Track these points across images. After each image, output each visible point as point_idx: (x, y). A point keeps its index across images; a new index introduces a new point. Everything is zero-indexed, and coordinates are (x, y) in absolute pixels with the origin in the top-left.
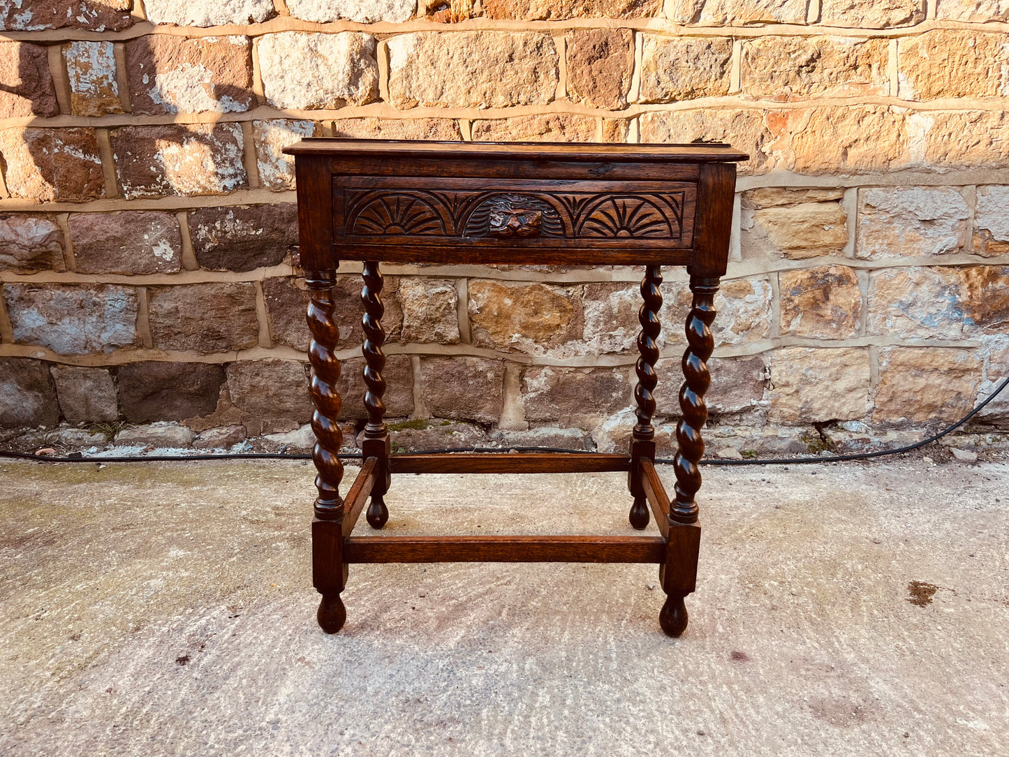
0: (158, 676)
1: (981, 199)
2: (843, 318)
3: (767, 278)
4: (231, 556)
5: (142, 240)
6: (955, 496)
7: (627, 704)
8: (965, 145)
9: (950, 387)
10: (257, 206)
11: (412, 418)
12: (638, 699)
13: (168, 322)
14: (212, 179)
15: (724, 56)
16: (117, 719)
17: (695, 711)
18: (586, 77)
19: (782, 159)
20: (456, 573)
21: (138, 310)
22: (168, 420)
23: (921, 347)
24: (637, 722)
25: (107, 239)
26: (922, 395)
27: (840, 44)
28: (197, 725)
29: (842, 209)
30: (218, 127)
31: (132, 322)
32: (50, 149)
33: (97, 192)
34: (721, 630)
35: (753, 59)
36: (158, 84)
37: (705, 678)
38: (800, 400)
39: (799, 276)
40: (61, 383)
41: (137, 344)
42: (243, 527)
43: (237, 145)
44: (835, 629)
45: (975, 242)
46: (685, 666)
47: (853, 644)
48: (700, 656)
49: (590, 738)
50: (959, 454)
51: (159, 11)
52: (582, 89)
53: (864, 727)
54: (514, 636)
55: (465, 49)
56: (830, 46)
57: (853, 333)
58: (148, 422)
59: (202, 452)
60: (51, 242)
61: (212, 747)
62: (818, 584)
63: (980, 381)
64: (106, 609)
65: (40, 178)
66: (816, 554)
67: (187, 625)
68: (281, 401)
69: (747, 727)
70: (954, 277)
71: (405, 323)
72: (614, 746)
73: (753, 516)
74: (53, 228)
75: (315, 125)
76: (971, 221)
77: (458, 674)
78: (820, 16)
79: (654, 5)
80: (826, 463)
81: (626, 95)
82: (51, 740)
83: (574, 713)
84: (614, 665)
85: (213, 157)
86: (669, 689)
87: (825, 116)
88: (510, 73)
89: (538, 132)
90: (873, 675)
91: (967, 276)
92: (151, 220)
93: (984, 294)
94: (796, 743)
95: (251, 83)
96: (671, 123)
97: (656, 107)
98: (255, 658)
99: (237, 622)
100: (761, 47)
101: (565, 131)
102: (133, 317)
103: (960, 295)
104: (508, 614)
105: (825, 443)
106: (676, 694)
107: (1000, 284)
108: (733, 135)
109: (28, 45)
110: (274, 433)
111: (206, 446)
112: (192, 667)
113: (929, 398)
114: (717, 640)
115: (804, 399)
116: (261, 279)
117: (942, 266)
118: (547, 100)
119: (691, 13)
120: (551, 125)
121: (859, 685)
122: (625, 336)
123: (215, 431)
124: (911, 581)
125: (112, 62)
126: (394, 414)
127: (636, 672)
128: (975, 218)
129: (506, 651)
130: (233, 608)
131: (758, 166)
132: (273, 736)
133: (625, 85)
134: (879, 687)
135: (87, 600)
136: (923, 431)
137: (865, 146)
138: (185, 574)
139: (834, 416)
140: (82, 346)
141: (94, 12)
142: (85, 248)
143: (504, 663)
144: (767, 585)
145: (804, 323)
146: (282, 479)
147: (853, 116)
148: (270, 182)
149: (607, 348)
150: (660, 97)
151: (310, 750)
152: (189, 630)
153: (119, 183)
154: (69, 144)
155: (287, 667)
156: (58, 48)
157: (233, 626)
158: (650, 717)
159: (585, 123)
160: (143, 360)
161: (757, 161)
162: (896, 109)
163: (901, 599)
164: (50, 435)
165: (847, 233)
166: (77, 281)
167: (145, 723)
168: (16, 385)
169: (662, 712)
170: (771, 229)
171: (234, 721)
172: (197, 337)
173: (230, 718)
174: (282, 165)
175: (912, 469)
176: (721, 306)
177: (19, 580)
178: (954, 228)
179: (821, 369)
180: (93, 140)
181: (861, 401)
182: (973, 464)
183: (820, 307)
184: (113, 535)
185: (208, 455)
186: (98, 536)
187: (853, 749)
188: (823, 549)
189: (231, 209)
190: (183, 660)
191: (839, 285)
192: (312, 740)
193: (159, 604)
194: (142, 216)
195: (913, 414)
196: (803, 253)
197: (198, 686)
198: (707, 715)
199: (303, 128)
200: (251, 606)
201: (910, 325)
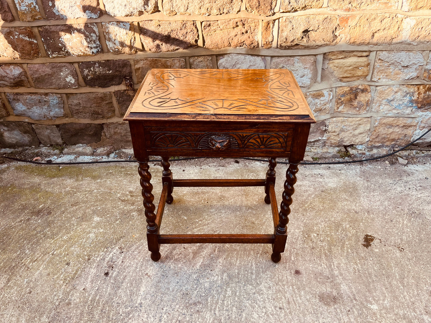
0: (99, 282)
2: (362, 106)
3: (331, 90)
4: (117, 221)
5: (60, 75)
7: (257, 295)
8: (429, 32)
9: (402, 132)
10: (108, 60)
12: (261, 293)
13: (77, 108)
14: (87, 49)
17: (279, 298)
18: (255, 0)
19: (344, 38)
20: (199, 228)
21: (64, 103)
22: (83, 144)
23: (393, 117)
24: (260, 303)
25: (46, 75)
26: (390, 135)
28: (115, 305)
29: (368, 60)
30: (86, 26)
31: (62, 108)
32: (13, 36)
33: (37, 55)
34: (293, 259)
36: (56, 6)
37: (285, 283)
38: (339, 138)
39: (345, 89)
40: (37, 131)
41: (65, 116)
42: (119, 203)
43: (96, 34)
44: (333, 259)
45: (424, 75)
46: (278, 277)
47: (339, 266)
48: (284, 272)
49: (244, 310)
50: (400, 160)
52: (253, 6)
53: (336, 306)
54: (220, 263)
57: (365, 112)
58: (75, 144)
59: (98, 158)
60: (22, 76)
61: (121, 315)
62: (331, 235)
63: (416, 130)
64: (76, 249)
65: (12, 49)
66: (333, 219)
67: (106, 257)
68: (127, 138)
69: (296, 305)
70: (412, 89)
72: (251, 314)
73: (312, 196)
74: (21, 70)
75: (130, 24)
76: (424, 66)
77: (200, 282)
80: (346, 164)
81: (274, 9)
83: (239, 299)
84: (254, 277)
85: (86, 39)
86: (272, 288)
87: (366, 19)
89: (232, 27)
90: (343, 282)
91: (418, 89)
92: (63, 67)
93: (424, 96)
94: (311, 313)
95: (98, 4)
96: (294, 22)
97: (288, 14)
98: (131, 274)
99: (123, 255)
101: (245, 26)
102: (62, 106)
103: (414, 97)
104: (218, 251)
105: (347, 154)
106: (274, 290)
108: (322, 28)
110: (125, 149)
111: (99, 155)
112: (110, 277)
113: (393, 136)
114: (291, 264)
115: (341, 137)
116: (113, 91)
117: (408, 85)
118: (236, 11)
120: (238, 24)
121: (336, 286)
123: (102, 149)
124: (365, 234)
127: (261, 280)
128: (426, 65)
129: (217, 270)
131: (333, 41)
132: (140, 310)
133: (274, 4)
134: (344, 288)
135: (69, 245)
136: (388, 149)
137: (383, 32)
138: (102, 230)
139: (352, 143)
140: (43, 117)
142: (36, 79)
143: (216, 276)
144: (312, 236)
145: (344, 108)
146: (131, 174)
147: (379, 19)
150: (290, 10)
151: (153, 317)
152: (107, 259)
153: (46, 51)
154: (21, 34)
155: (142, 278)
158: (264, 301)
159: (254, 22)
160: (69, 122)
161: (332, 39)
162: (399, 16)
163: (360, 243)
164: (37, 150)
165: (369, 71)
166: (36, 92)
167: (98, 304)
168: (19, 132)
169: (268, 299)
170: (335, 69)
171: (127, 303)
172: (90, 114)
173: (126, 302)
174: (117, 42)
175: (380, 167)
176: (310, 102)
177: (42, 234)
178: (416, 69)
179: (350, 126)
180: (32, 33)
181: (364, 137)
182: (405, 165)
183: (353, 102)
184: (72, 209)
185: (101, 161)
186: (67, 209)
187: (330, 316)
188: (336, 216)
189: (97, 62)
190: (107, 274)
191: (362, 93)
192: (153, 312)
193: (95, 247)
194: (59, 65)
195: (385, 142)
196: (348, 79)
197: (113, 287)
198: (283, 300)
199: (125, 26)
200: (127, 247)
201: (390, 108)
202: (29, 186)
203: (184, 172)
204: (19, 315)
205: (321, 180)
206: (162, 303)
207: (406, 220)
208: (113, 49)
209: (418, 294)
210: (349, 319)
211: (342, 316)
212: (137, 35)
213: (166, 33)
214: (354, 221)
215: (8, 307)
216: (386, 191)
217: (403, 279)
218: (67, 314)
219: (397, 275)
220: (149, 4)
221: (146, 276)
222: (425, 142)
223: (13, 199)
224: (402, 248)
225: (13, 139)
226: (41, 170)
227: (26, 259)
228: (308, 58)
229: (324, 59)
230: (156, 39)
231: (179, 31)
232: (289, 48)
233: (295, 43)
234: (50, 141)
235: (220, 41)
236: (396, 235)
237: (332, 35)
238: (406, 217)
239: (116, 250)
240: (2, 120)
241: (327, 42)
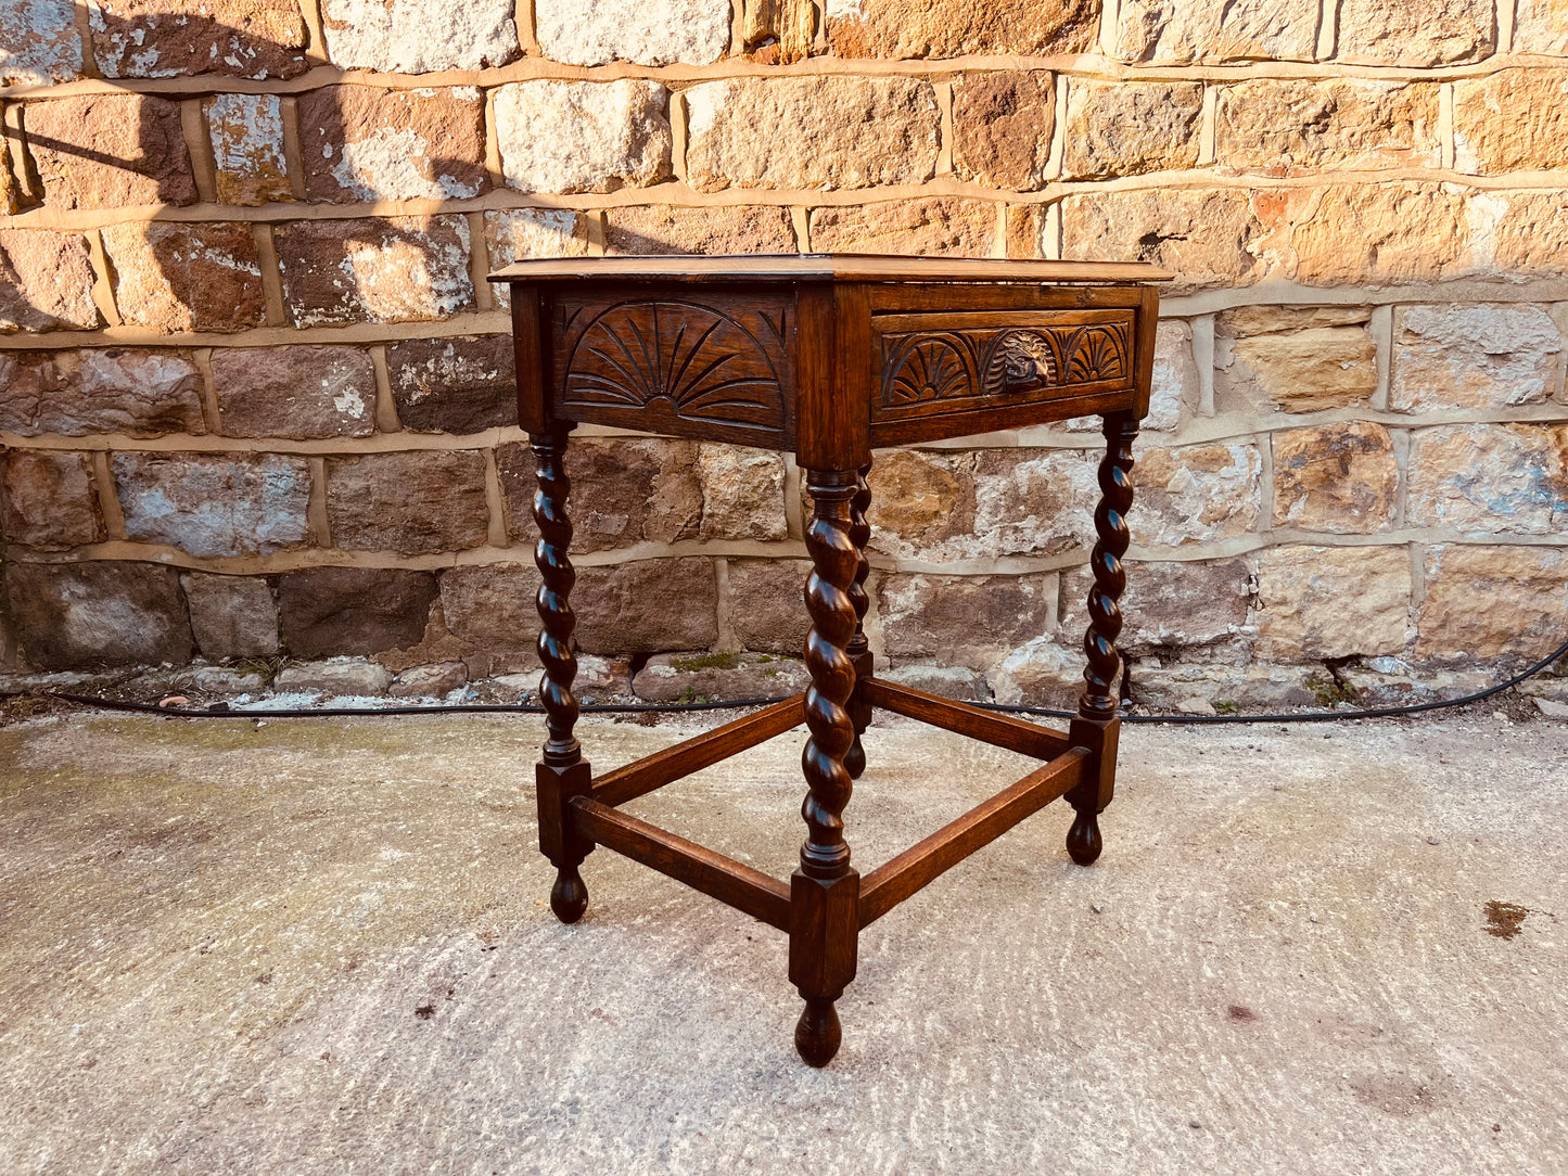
2: (1369, 501)
3: (1253, 441)
4: (471, 859)
5: (320, 388)
6: (1545, 772)
7: (1081, 1082)
8: (1556, 241)
9: (1533, 605)
10: (489, 336)
11: (715, 651)
12: (1097, 1075)
13: (355, 508)
14: (424, 297)
15: (1191, 110)
16: (344, 1099)
17: (1183, 1094)
18: (982, 142)
19: (1278, 263)
21: (311, 492)
22: (351, 654)
23: (1489, 546)
24: (1099, 1108)
25: (268, 388)
26: (1491, 617)
27: (1366, 90)
28: (460, 1106)
29: (1368, 337)
30: (435, 222)
31: (302, 509)
32: (184, 254)
33: (253, 318)
34: (1209, 974)
35: (1235, 113)
36: (346, 159)
37: (1194, 1045)
38: (1304, 626)
39: (1304, 439)
40: (196, 600)
41: (309, 541)
42: (481, 815)
43: (460, 247)
44: (1381, 973)
46: (1162, 1028)
47: (1409, 995)
48: (1183, 1013)
49: (1033, 1131)
50: (1548, 707)
51: (348, 49)
52: (976, 160)
53: (1434, 1115)
54: (902, 980)
55: (801, 103)
56: (1351, 94)
57: (1386, 524)
58: (323, 657)
59: (404, 703)
60: (184, 391)
61: (487, 1138)
62: (1349, 907)
64: (303, 937)
65: (170, 297)
66: (1342, 861)
67: (424, 961)
68: (520, 626)
69: (1262, 1116)
70: (1538, 439)
71: (707, 510)
72: (1069, 1143)
73: (1240, 802)
74: (187, 370)
75: (577, 217)
78: (1336, 50)
79: (1086, 35)
80: (1345, 721)
81: (1042, 169)
82: (251, 1129)
83: (1005, 1094)
84: (1056, 1025)
85: (427, 265)
86: (1142, 1062)
87: (1343, 198)
88: (868, 137)
89: (908, 225)
90: (1442, 1041)
91: (1559, 437)
92: (333, 359)
94: (1335, 1139)
95: (482, 155)
96: (1110, 210)
97: (1087, 186)
98: (529, 1010)
99: (494, 958)
100: (1247, 96)
101: (949, 223)
102: (304, 501)
103: (1547, 466)
104: (890, 949)
105: (1342, 690)
106: (1153, 1068)
108: (1204, 227)
109: (151, 99)
110: (509, 674)
111: (408, 693)
112: (441, 1021)
113: (1501, 622)
114: (1206, 989)
115: (1310, 624)
116: (493, 445)
117: (1521, 423)
118: (922, 177)
119: (1141, 46)
120: (929, 214)
121: (1423, 1055)
122: (1038, 529)
123: (422, 671)
124: (1488, 900)
125: (277, 125)
126: (688, 646)
127: (1090, 1035)
129: (895, 1003)
130: (485, 936)
131: (1241, 274)
132: (573, 1123)
133: (1041, 153)
134: (1451, 1058)
135: (273, 925)
136: (1491, 672)
137: (1404, 242)
138: (410, 886)
139: (1356, 649)
140: (229, 543)
141: (250, 51)
142: (234, 400)
143: (894, 1021)
144: (1272, 908)
145: (1309, 508)
146: (529, 743)
147: (1386, 198)
148: (509, 302)
149: (1010, 547)
150: (1093, 171)
151: (630, 1143)
152: (428, 967)
153: (286, 304)
154: (212, 247)
155: (577, 1023)
156: (196, 104)
157: (490, 963)
158: (1117, 1101)
159: (981, 210)
160: (317, 564)
161: (1240, 265)
162: (1450, 188)
164: (179, 676)
165: (1376, 374)
166: (223, 449)
167: (385, 1104)
168: (128, 603)
169: (1134, 1095)
170: (1261, 368)
171: (513, 1100)
172: (397, 531)
173: (507, 1096)
175: (1477, 730)
176: (1184, 484)
177: (167, 895)
178: (1538, 366)
179: (1338, 578)
180: (249, 240)
181: (1397, 626)
183: (1334, 485)
184: (294, 828)
185: (413, 708)
186: (273, 829)
187: (1420, 1148)
188: (1352, 853)
189: (451, 341)
190: (426, 1012)
191: (1363, 452)
192: (630, 1130)
193: (378, 930)
195: (1476, 647)
196: (1309, 403)
197: (454, 1050)
198: (1201, 1097)
199: (559, 221)
200: (511, 933)
201: (1473, 512)
202: (131, 770)
206: (668, 1100)
212: (595, 252)
213: (692, 246)
214: (1428, 867)
216: (1522, 788)
218: (244, 1132)
220: (644, 155)
221: (594, 1018)
223: (65, 802)
225: (97, 634)
226: (184, 732)
227: (89, 965)
229: (1219, 332)
231: (734, 237)
237: (1237, 252)
240: (75, 557)
241: (1224, 275)
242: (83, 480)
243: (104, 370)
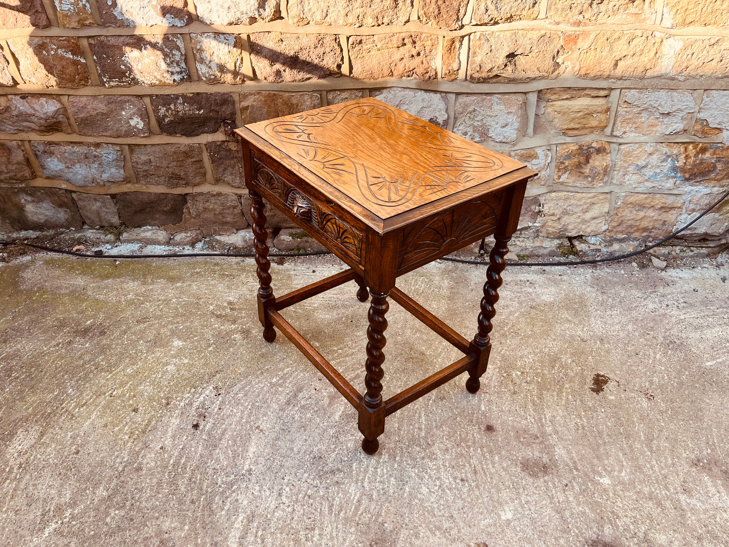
0: (185, 437)
1: (706, 99)
2: (596, 174)
3: (549, 148)
4: (209, 346)
5: (122, 115)
6: (642, 300)
7: (427, 460)
8: (703, 62)
9: (660, 218)
10: (198, 94)
12: (433, 457)
13: (145, 168)
14: (165, 75)
16: (170, 468)
17: (461, 465)
18: (433, 6)
19: (570, 68)
21: (124, 160)
22: (152, 226)
23: (645, 194)
24: (431, 472)
25: (97, 114)
26: (641, 222)
28: (211, 471)
29: (608, 102)
30: (166, 38)
31: (121, 167)
32: (48, 51)
33: (85, 82)
34: (483, 409)
36: (119, 5)
37: (470, 443)
38: (560, 224)
39: (571, 148)
40: (80, 203)
41: (127, 180)
42: (212, 320)
43: (180, 51)
44: (545, 409)
45: (695, 127)
46: (460, 435)
47: (553, 420)
48: (469, 428)
49: (407, 482)
50: (655, 261)
52: (430, 14)
53: (546, 478)
57: (602, 184)
58: (140, 226)
59: (177, 249)
60: (59, 115)
61: (220, 486)
62: (543, 374)
63: (681, 214)
64: (147, 389)
65: (45, 72)
66: (547, 350)
67: (194, 401)
68: (224, 217)
69: (486, 476)
70: (676, 150)
72: (418, 487)
73: (516, 315)
74: (59, 106)
75: (235, 38)
76: (696, 114)
77: (341, 440)
80: (570, 266)
81: (462, 19)
82: (138, 482)
83: (400, 466)
84: (423, 434)
85: (164, 59)
87: (605, 38)
88: (377, 1)
89: (396, 46)
90: (558, 443)
91: (686, 149)
92: (126, 102)
93: (694, 162)
94: (509, 488)
95: (186, 4)
96: (493, 41)
97: (483, 28)
98: (233, 426)
99: (220, 399)
101: (416, 45)
102: (122, 164)
103: (678, 162)
105: (572, 250)
106: (453, 454)
107: (708, 155)
108: (537, 51)
110: (220, 235)
111: (178, 244)
112: (202, 431)
113: (645, 224)
114: (480, 416)
115: (563, 223)
116: (205, 142)
117: (670, 143)
118: (403, 22)
120: (406, 41)
121: (548, 449)
123: (183, 235)
124: (596, 373)
127: (434, 439)
128: (699, 112)
131: (553, 73)
132: (249, 480)
133: (462, 11)
134: (560, 452)
135: (136, 382)
136: (637, 243)
137: (631, 60)
138: (186, 361)
139: (581, 233)
140: (91, 181)
142: (82, 119)
144: (514, 375)
145: (570, 177)
146: (231, 275)
147: (626, 38)
148: (206, 78)
150: (486, 22)
151: (269, 489)
152: (196, 404)
153: (100, 76)
154: (61, 48)
155: (251, 433)
157: (219, 402)
158: (438, 469)
159: (431, 39)
160: (131, 190)
161: (553, 68)
162: (657, 34)
163: (586, 387)
164: (79, 235)
165: (608, 120)
166: (81, 140)
167: (184, 470)
168: (51, 204)
169: (444, 466)
170: (556, 116)
171: (229, 469)
172: (165, 178)
173: (227, 467)
174: (213, 66)
175: (623, 272)
177: (93, 365)
178: (682, 118)
179: (577, 206)
180: (78, 46)
181: (600, 225)
182: (662, 270)
183: (582, 168)
184: (138, 328)
185: (181, 253)
186: (130, 328)
187: (537, 492)
188: (552, 345)
189: (181, 96)
190: (196, 426)
191: (597, 154)
192: (269, 482)
193: (176, 385)
194: (119, 99)
195: (632, 233)
196: (576, 132)
197: (207, 445)
198: (467, 468)
199: (227, 40)
200: (226, 387)
201: (641, 179)
202: (67, 291)
203: (315, 273)
204: (62, 486)
205: (531, 290)
206: (282, 470)
207: (660, 353)
208: (207, 76)
209: (673, 464)
210: (566, 497)
211: (556, 493)
212: (245, 55)
213: (292, 53)
214: (578, 354)
215: (43, 474)
216: (630, 309)
217: (652, 440)
218: (136, 484)
219: (642, 434)
220: (267, 7)
221: (257, 430)
222: (695, 233)
223: (43, 311)
224: (651, 396)
225: (40, 216)
226: (86, 267)
227: (69, 402)
228: (513, 97)
229: (539, 99)
230: (276, 61)
231: (312, 49)
232: (485, 81)
233: (494, 74)
234: (100, 221)
235: (376, 67)
236: (642, 375)
237: (552, 62)
238: (660, 349)
239: (209, 391)
240: (23, 185)
241: (544, 73)
242: (22, 154)
243: (21, 106)
